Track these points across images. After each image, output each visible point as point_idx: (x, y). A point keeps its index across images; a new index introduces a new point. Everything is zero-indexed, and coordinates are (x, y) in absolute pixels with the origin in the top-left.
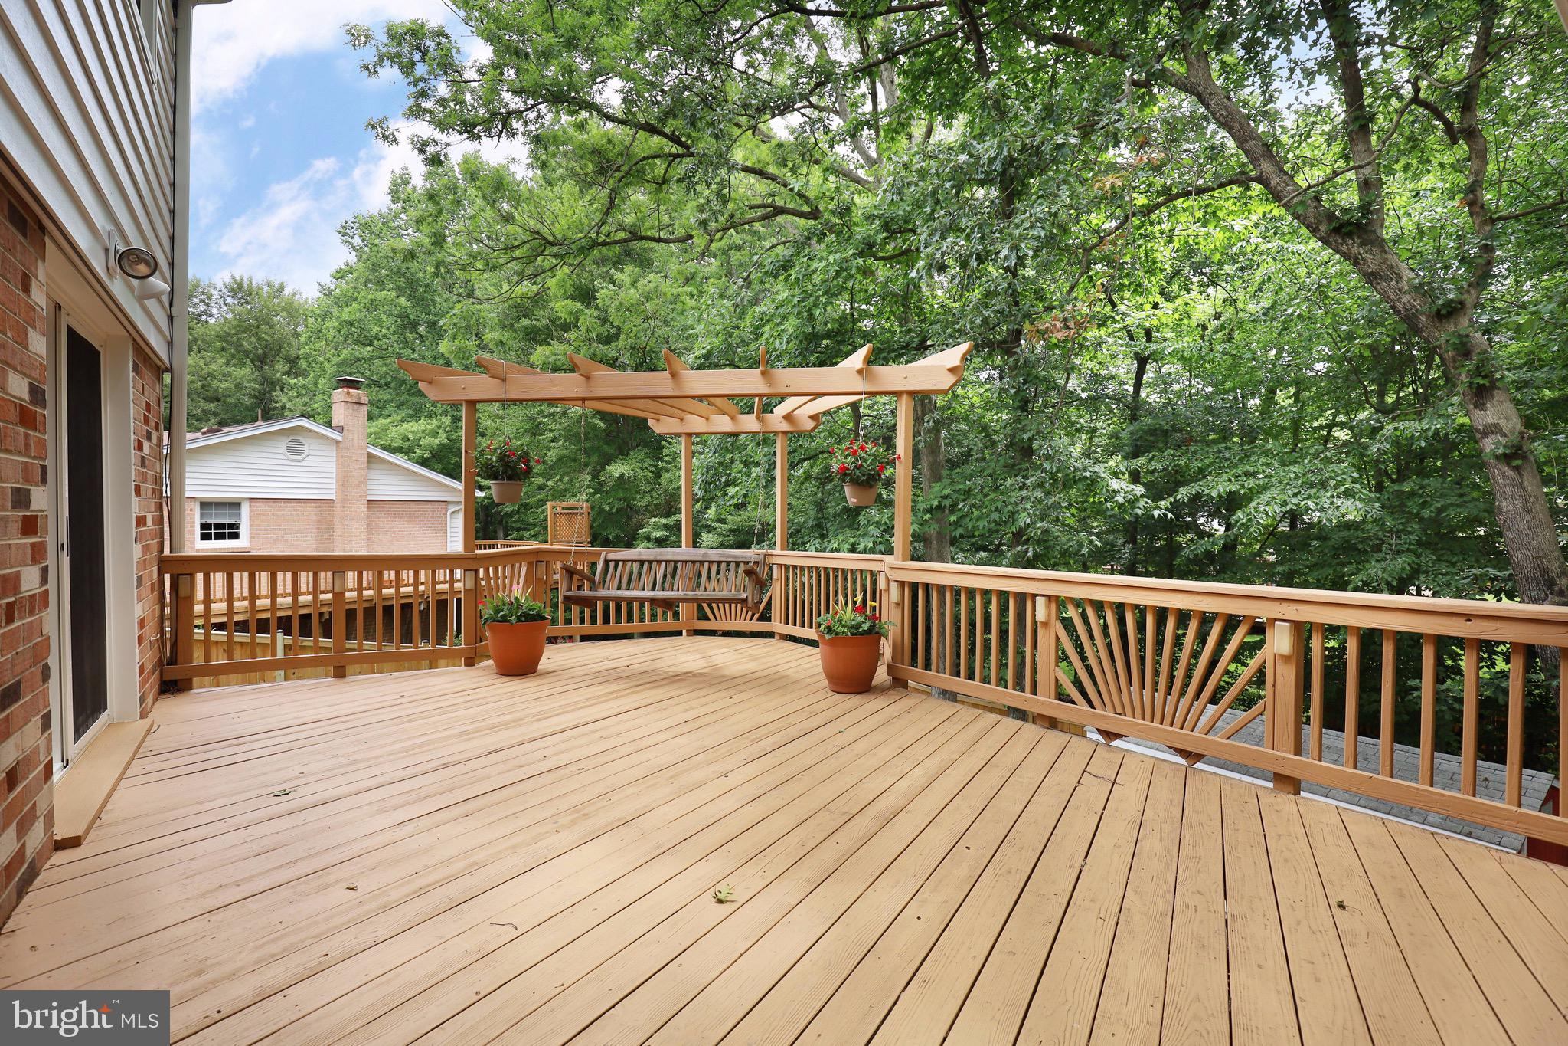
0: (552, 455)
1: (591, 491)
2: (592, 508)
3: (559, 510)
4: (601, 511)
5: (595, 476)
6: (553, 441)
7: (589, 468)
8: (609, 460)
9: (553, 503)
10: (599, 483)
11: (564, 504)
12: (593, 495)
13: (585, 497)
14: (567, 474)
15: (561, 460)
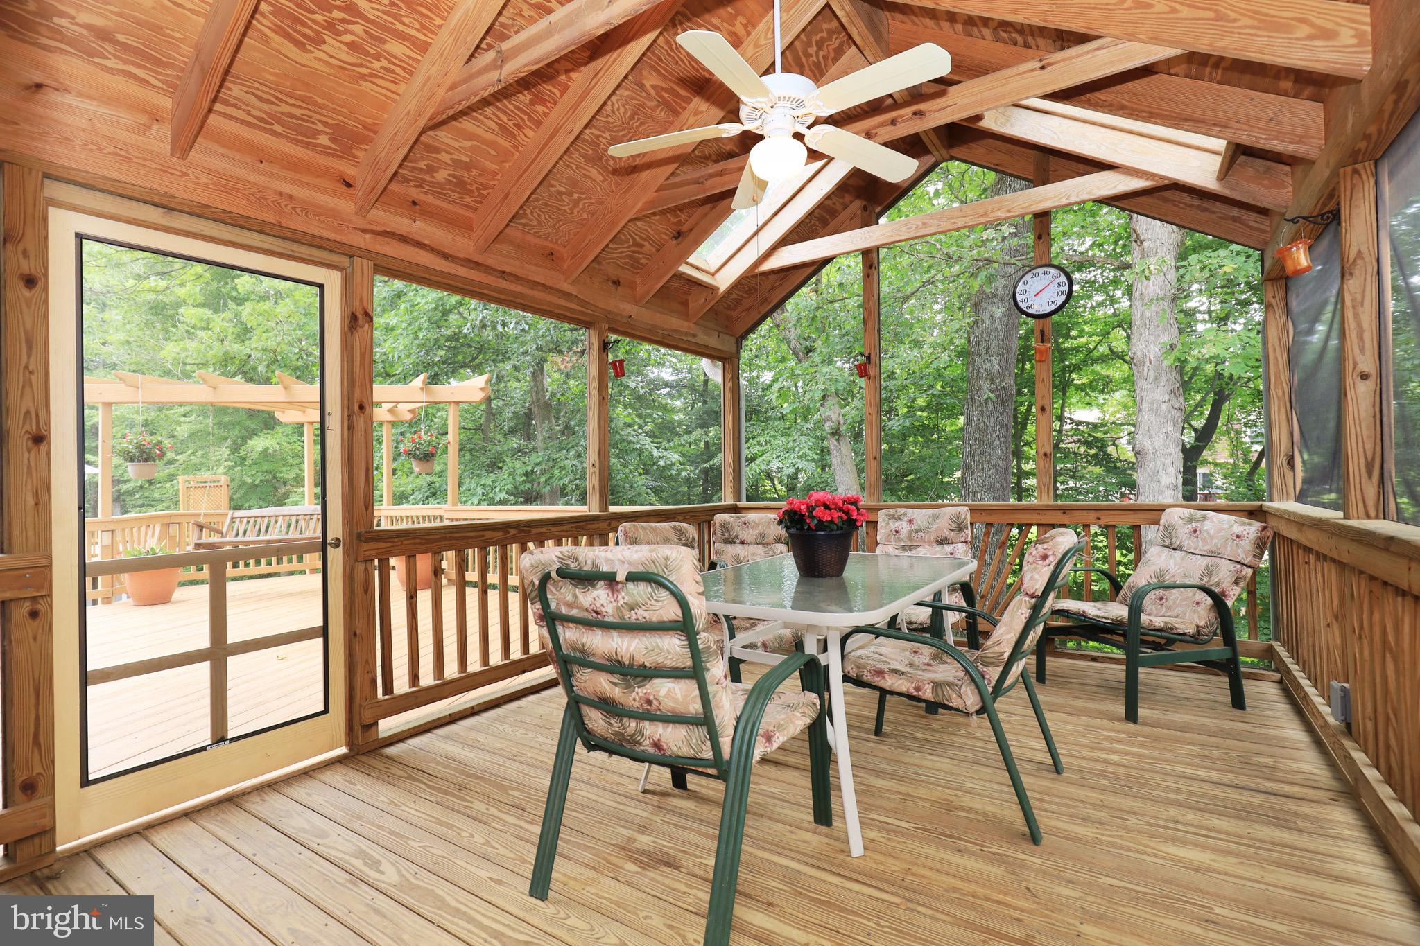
0: (183, 431)
1: (230, 463)
2: (232, 480)
3: (192, 484)
4: (243, 483)
5: (235, 449)
6: (185, 416)
7: (229, 442)
8: (253, 433)
9: (186, 477)
10: (240, 457)
11: (198, 478)
12: (231, 468)
13: (221, 470)
14: (202, 448)
15: (193, 436)
